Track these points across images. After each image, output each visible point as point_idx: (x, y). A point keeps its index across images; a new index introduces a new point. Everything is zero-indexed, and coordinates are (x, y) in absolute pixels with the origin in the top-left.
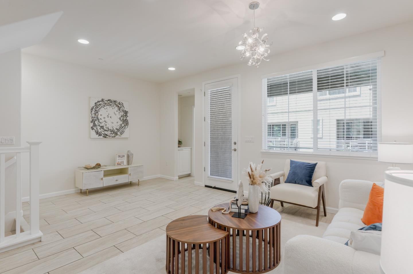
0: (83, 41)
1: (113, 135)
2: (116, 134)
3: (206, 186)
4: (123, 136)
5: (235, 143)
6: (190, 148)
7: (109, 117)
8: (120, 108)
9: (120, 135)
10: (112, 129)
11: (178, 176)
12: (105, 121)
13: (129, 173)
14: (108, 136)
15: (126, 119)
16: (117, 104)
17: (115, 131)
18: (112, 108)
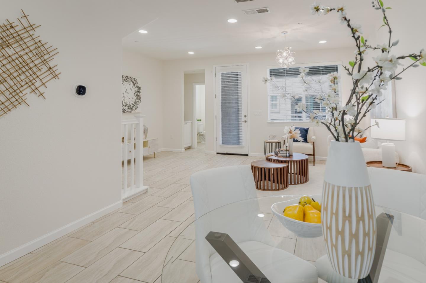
0: (143, 32)
1: (130, 110)
2: (132, 109)
3: (218, 153)
4: (137, 111)
5: (245, 116)
6: (191, 121)
7: (127, 93)
8: (134, 84)
9: (135, 110)
10: (129, 104)
11: (185, 148)
12: (124, 97)
13: (149, 146)
14: (126, 111)
15: (139, 95)
16: (133, 80)
17: (131, 106)
18: (128, 84)
